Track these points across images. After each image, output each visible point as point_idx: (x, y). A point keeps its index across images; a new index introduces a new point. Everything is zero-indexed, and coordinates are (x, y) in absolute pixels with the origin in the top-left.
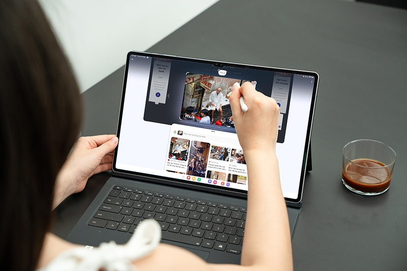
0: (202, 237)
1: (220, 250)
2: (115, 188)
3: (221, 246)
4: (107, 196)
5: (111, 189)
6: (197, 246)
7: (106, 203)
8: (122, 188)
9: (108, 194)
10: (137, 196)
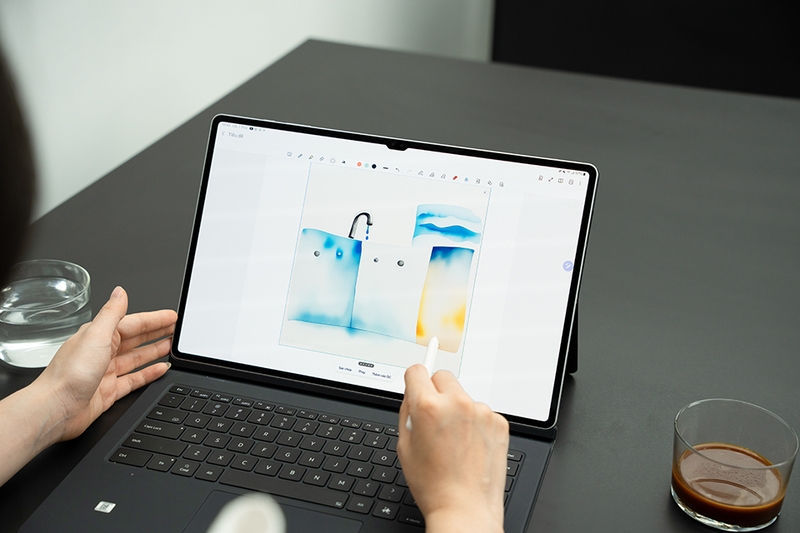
0: (349, 491)
1: (384, 517)
2: (173, 391)
3: (388, 510)
4: (155, 404)
5: (166, 391)
6: (337, 508)
7: (151, 418)
8: (187, 391)
9: (158, 400)
10: (218, 406)
